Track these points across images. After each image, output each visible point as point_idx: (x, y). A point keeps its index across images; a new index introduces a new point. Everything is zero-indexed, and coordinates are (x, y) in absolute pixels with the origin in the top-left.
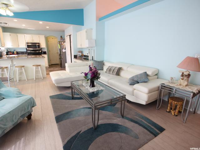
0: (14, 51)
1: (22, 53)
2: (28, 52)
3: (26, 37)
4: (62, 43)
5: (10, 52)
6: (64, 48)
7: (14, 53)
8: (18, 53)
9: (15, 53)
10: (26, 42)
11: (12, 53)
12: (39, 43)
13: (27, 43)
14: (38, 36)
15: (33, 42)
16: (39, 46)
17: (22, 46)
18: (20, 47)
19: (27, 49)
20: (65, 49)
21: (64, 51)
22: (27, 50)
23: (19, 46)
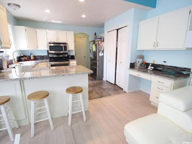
0: (31, 54)
1: (42, 58)
2: (50, 56)
3: (48, 34)
4: (100, 42)
5: (25, 56)
6: (101, 51)
7: (30, 58)
8: (36, 58)
9: (32, 58)
10: (49, 41)
11: (28, 58)
12: (66, 44)
13: (50, 43)
14: (64, 32)
15: (58, 42)
16: (66, 48)
17: (43, 48)
18: (39, 49)
19: (50, 52)
20: (103, 52)
21: (101, 54)
22: (48, 53)
23: (37, 47)
